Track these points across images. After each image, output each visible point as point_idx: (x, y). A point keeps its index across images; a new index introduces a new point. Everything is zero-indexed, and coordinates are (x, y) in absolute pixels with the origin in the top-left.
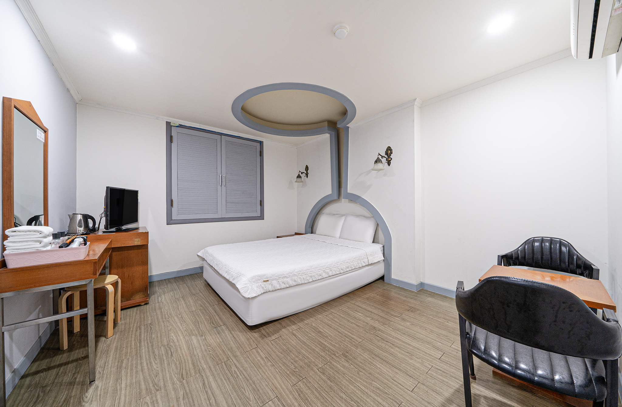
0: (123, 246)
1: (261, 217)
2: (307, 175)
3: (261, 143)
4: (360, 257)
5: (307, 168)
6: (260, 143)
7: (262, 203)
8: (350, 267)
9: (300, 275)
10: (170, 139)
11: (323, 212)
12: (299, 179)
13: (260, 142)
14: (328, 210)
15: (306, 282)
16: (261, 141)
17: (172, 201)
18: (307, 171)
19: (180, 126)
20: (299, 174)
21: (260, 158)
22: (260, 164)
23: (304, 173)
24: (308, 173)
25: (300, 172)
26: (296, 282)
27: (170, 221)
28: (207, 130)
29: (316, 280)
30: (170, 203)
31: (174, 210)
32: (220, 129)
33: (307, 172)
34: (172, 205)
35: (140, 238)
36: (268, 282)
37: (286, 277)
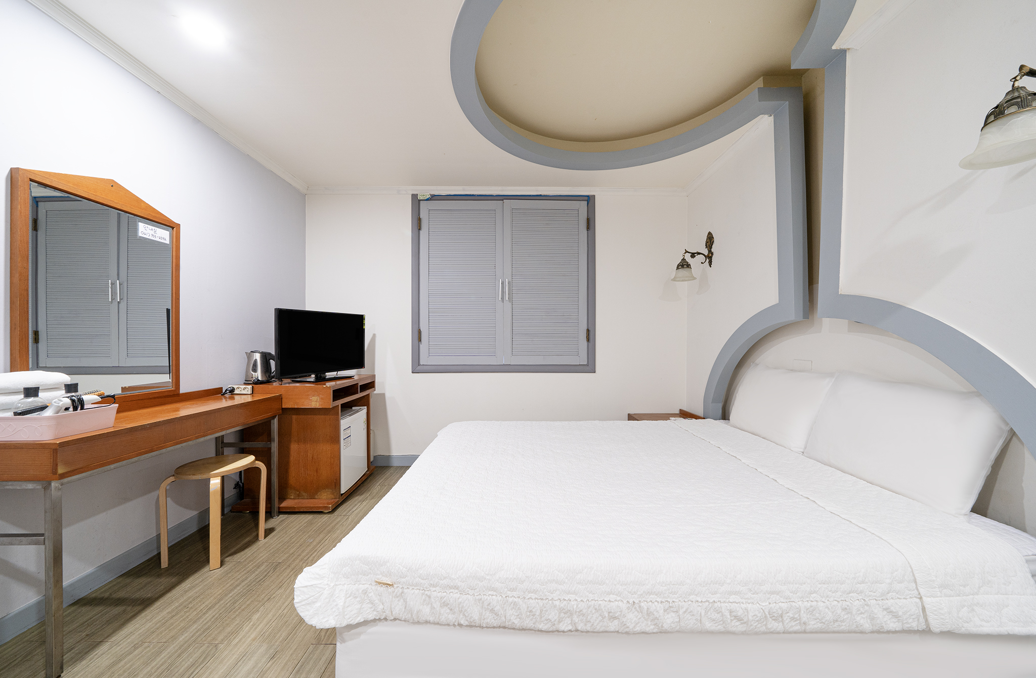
0: (296, 407)
1: (589, 367)
2: (709, 257)
3: (589, 200)
4: (863, 582)
5: (710, 240)
6: (587, 201)
7: (590, 335)
8: (793, 619)
9: (515, 594)
10: (418, 224)
11: (757, 361)
12: (683, 272)
13: (586, 198)
14: (771, 354)
15: (541, 626)
16: (588, 196)
17: (420, 332)
18: (711, 248)
19: (433, 198)
20: (684, 259)
21: (588, 233)
22: (588, 247)
23: (699, 253)
24: (712, 254)
25: (686, 252)
26: (497, 614)
27: (418, 367)
28: (478, 196)
29: (589, 629)
30: (418, 336)
31: (423, 347)
32: (500, 188)
33: (710, 251)
34: (420, 340)
35: (318, 395)
36: (390, 589)
37: (456, 587)
